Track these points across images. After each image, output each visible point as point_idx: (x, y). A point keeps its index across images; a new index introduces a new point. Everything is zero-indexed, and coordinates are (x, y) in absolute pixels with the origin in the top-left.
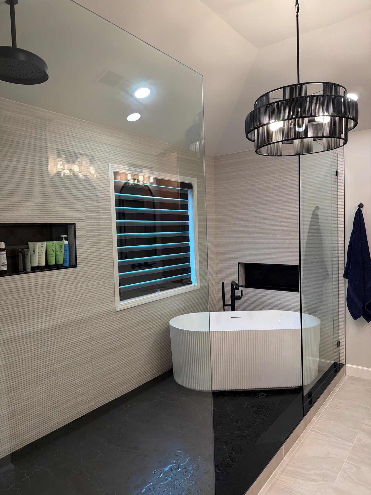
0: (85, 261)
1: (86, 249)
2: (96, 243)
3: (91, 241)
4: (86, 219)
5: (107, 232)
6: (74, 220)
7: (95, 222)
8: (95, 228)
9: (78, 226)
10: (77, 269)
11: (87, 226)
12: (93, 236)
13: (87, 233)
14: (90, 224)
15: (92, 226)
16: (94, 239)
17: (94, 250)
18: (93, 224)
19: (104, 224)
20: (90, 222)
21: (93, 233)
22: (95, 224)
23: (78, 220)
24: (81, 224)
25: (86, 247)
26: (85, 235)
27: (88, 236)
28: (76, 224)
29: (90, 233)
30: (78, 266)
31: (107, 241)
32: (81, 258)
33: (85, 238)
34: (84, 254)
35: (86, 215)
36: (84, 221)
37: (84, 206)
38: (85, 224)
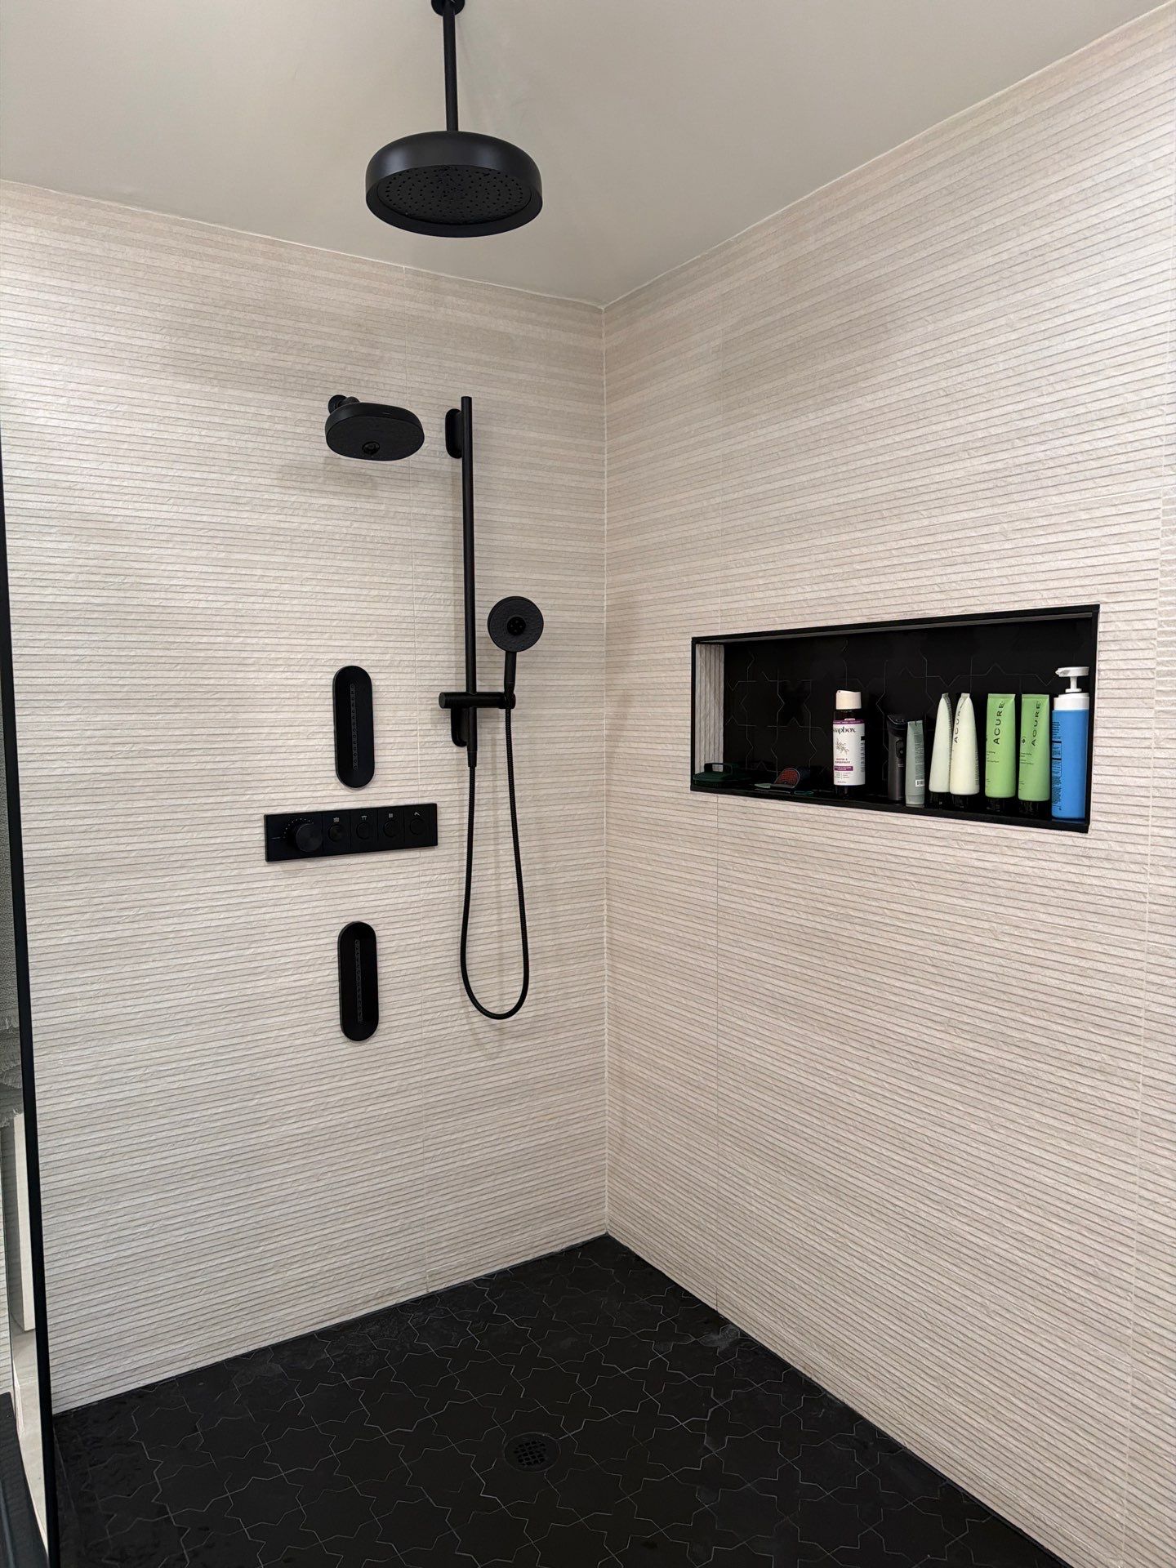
0: (1135, 810)
1: (1147, 743)
4: (1164, 574)
6: (1089, 590)
9: (1113, 617)
10: (1088, 844)
11: (1170, 614)
13: (1161, 654)
23: (1114, 588)
24: (1129, 606)
25: (1147, 734)
26: (1151, 664)
27: (1168, 674)
28: (1101, 608)
30: (1092, 825)
32: (1117, 790)
33: (1146, 684)
34: (1136, 772)
35: (1166, 552)
36: (1151, 585)
37: (1157, 504)
38: (1152, 605)
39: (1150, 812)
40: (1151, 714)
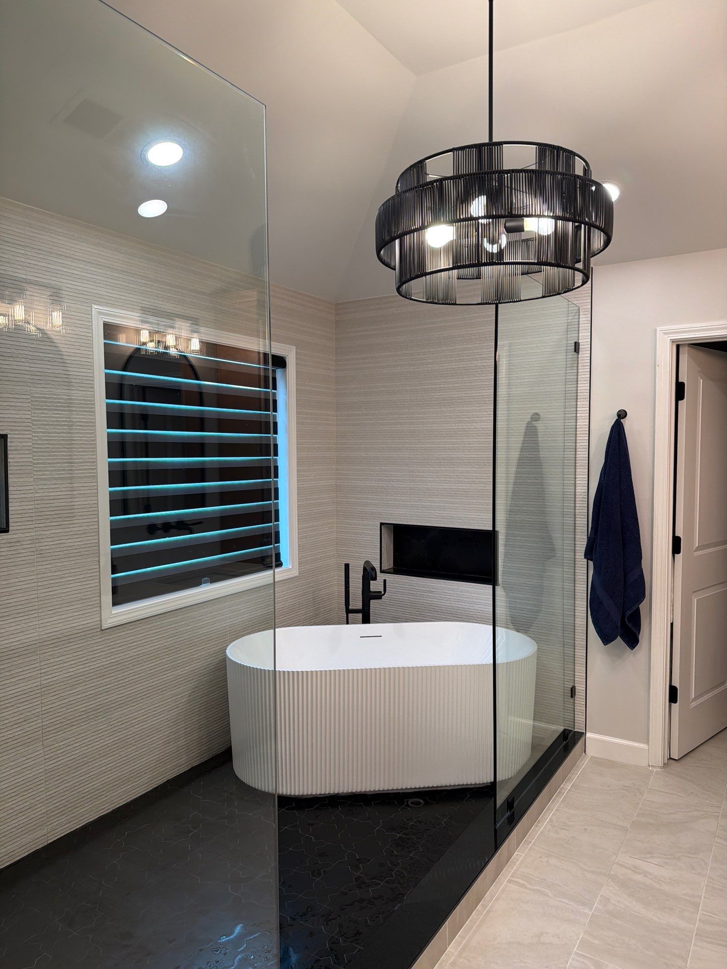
0: (29, 519)
1: (31, 491)
2: (55, 479)
3: (44, 475)
4: (33, 425)
5: (83, 455)
6: (3, 428)
7: (55, 433)
8: (54, 444)
9: (14, 440)
10: (10, 537)
11: (37, 440)
12: (49, 463)
13: (35, 456)
14: (44, 436)
15: (47, 440)
16: (53, 471)
17: (53, 494)
18: (49, 437)
19: (77, 437)
20: (43, 432)
21: (50, 456)
22: (55, 437)
23: (13, 428)
24: (20, 436)
25: (32, 488)
26: (31, 460)
27: (38, 464)
28: (8, 436)
29: (42, 456)
30: (11, 529)
31: (84, 473)
32: (20, 512)
33: (29, 468)
34: (26, 503)
35: (33, 416)
36: (29, 428)
37: (29, 397)
38: (30, 436)
39: (34, 518)
40: (32, 480)
